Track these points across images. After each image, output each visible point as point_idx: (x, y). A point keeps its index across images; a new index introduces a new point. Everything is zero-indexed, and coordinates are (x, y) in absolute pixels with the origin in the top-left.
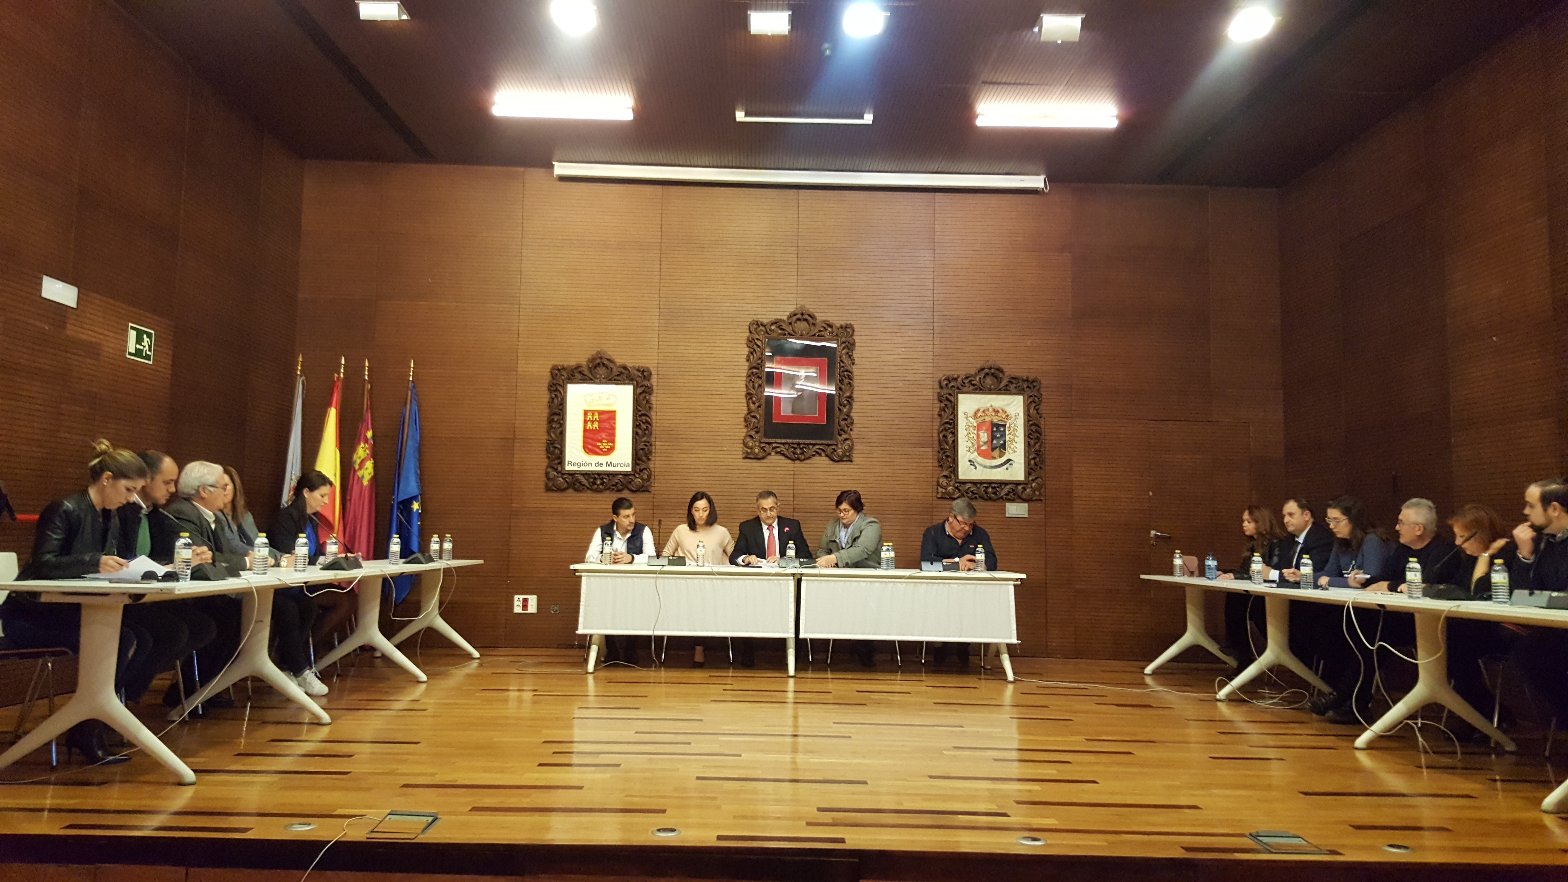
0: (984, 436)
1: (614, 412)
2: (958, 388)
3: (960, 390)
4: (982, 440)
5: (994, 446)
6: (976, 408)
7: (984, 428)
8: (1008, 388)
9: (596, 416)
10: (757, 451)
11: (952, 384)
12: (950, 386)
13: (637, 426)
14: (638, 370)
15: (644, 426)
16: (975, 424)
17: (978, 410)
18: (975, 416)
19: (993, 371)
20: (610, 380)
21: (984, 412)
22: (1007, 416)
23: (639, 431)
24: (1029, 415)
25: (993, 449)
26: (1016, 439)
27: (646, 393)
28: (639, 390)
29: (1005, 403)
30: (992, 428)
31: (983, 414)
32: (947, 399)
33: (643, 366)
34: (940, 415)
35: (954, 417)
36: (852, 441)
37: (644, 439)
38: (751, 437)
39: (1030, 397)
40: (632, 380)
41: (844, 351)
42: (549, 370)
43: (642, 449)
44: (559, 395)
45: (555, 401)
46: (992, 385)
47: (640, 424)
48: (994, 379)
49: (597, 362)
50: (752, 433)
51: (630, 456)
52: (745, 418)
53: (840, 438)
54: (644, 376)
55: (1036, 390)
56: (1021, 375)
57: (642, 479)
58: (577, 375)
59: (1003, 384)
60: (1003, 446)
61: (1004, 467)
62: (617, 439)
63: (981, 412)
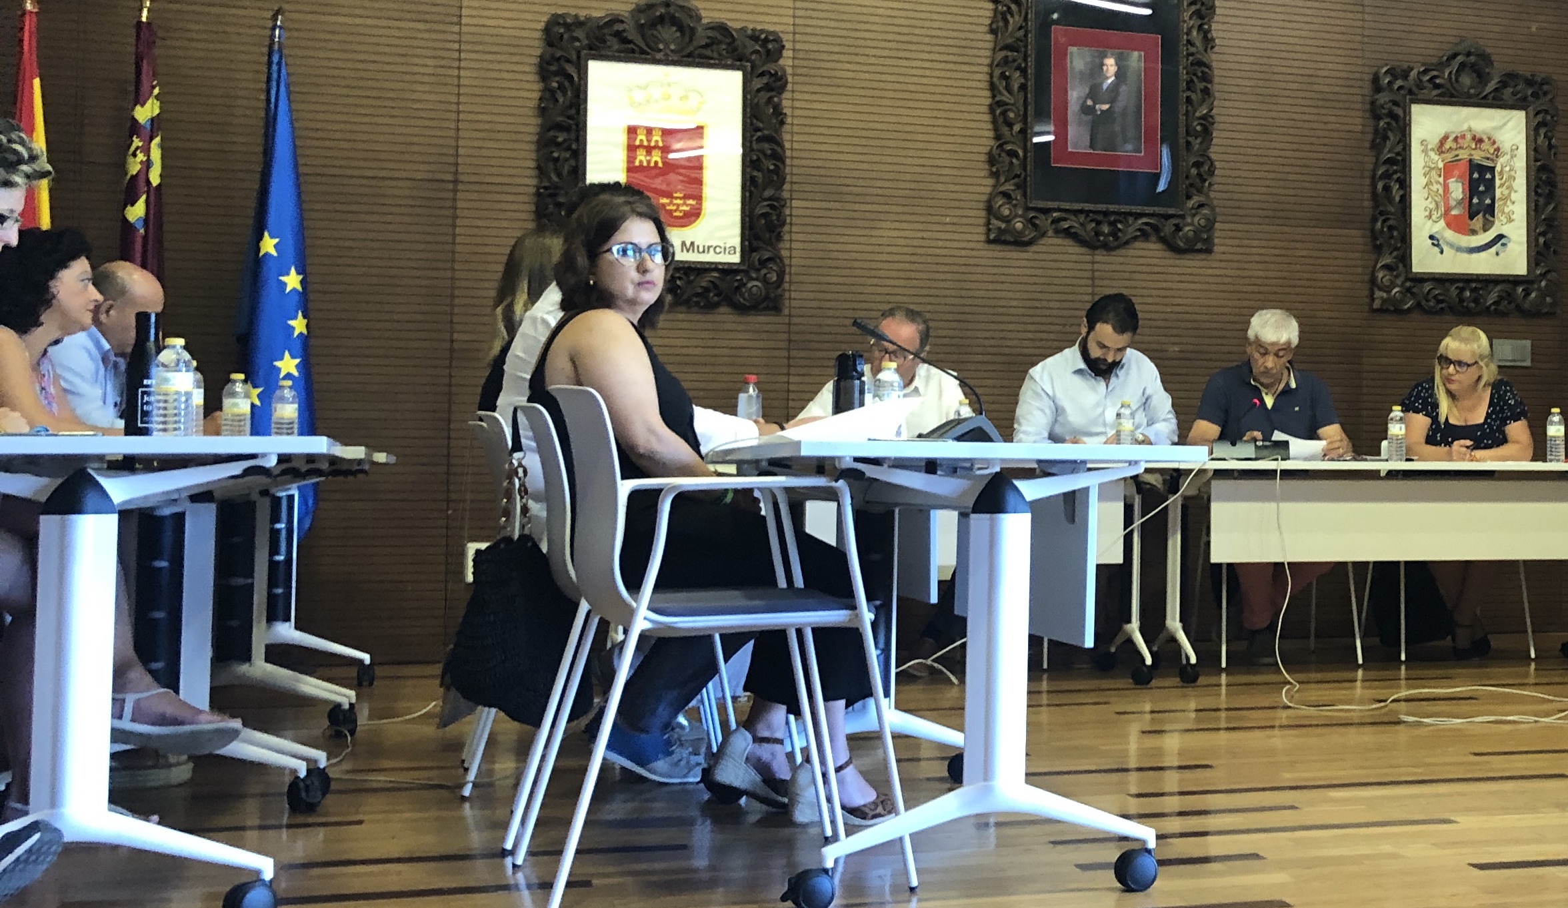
0: (1457, 190)
1: (699, 132)
2: (1410, 92)
3: (1415, 95)
4: (1454, 195)
5: (1474, 209)
6: (1443, 133)
7: (1456, 173)
8: (1499, 92)
9: (656, 137)
10: (1019, 226)
11: (1399, 83)
12: (1396, 86)
13: (752, 161)
15: (768, 168)
16: (1441, 165)
17: (1446, 138)
18: (1440, 148)
19: (1472, 59)
20: (689, 55)
21: (1456, 139)
22: (1498, 150)
23: (757, 175)
24: (1535, 150)
25: (1472, 215)
26: (1513, 196)
27: (771, 90)
28: (758, 83)
29: (1493, 124)
30: (1471, 176)
31: (1454, 146)
32: (1391, 114)
33: (762, 31)
34: (1376, 147)
35: (1404, 149)
36: (1213, 209)
37: (768, 193)
38: (1006, 195)
39: (1538, 113)
40: (740, 60)
41: (1195, 22)
42: (541, 26)
43: (764, 215)
44: (567, 83)
45: (559, 96)
46: (1471, 87)
47: (759, 159)
48: (1475, 75)
49: (658, 14)
50: (1008, 187)
51: (737, 230)
52: (990, 154)
53: (1190, 203)
54: (768, 52)
55: (1549, 96)
56: (1524, 70)
57: (765, 281)
58: (611, 41)
59: (1491, 87)
60: (1490, 210)
61: (1493, 250)
62: (707, 191)
63: (1451, 138)
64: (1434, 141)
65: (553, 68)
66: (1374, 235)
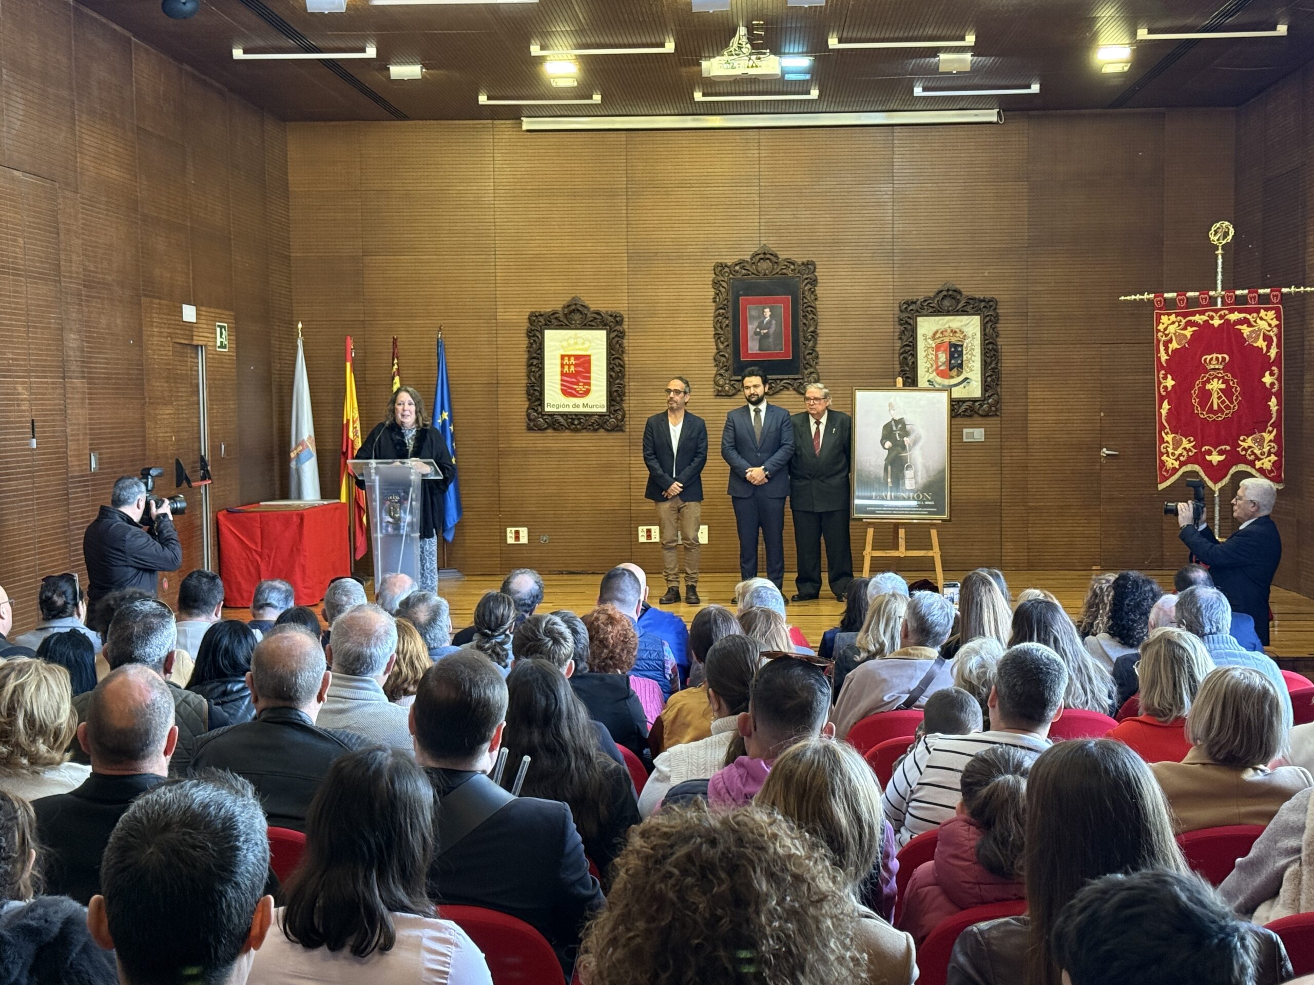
0: (943, 357)
1: (589, 356)
2: (917, 311)
3: (919, 313)
4: (941, 360)
5: (952, 366)
6: (935, 329)
7: (943, 349)
8: (965, 308)
9: (572, 361)
10: (728, 388)
11: (911, 309)
12: (909, 310)
13: (611, 369)
14: (611, 316)
15: (617, 369)
16: (934, 345)
17: (936, 332)
18: (934, 337)
19: (950, 292)
20: (584, 325)
21: (942, 333)
22: (965, 336)
23: (612, 374)
24: (985, 334)
25: (951, 369)
26: (973, 358)
27: (619, 337)
28: (613, 335)
29: (962, 323)
30: (950, 349)
31: (941, 336)
32: (907, 322)
33: (615, 312)
34: (900, 339)
35: (914, 339)
36: (818, 374)
37: (617, 381)
38: (721, 375)
39: (986, 316)
40: (605, 325)
41: (808, 287)
42: (527, 317)
43: (616, 391)
44: (537, 340)
45: (534, 346)
46: (950, 307)
47: (613, 367)
48: (952, 300)
49: (572, 308)
50: (722, 372)
51: (605, 398)
52: (714, 356)
53: (806, 372)
54: (617, 321)
55: (992, 309)
56: (978, 295)
57: (616, 418)
58: (555, 322)
59: (960, 305)
60: (961, 366)
61: (962, 386)
62: (592, 382)
63: (939, 332)
64: (930, 335)
65: (533, 333)
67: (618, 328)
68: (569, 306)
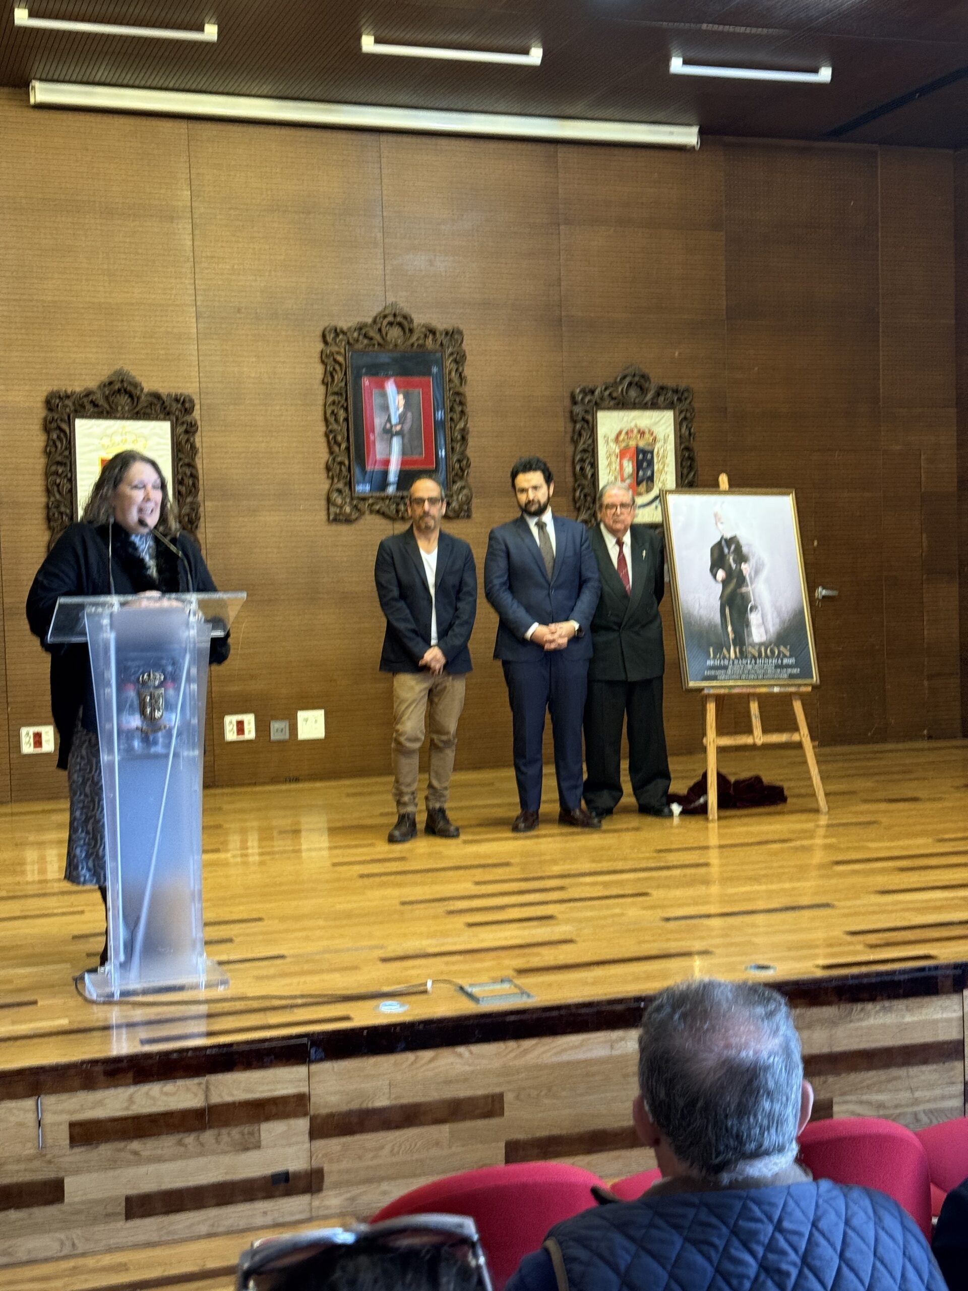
0: (629, 467)
2: (596, 403)
3: (599, 405)
4: (627, 471)
5: (639, 479)
6: (618, 430)
7: (628, 455)
8: (655, 401)
10: (348, 510)
11: (589, 398)
12: (586, 400)
13: (179, 480)
14: (177, 400)
16: (617, 451)
17: (620, 433)
18: (617, 440)
19: (637, 378)
20: (138, 412)
21: (627, 433)
22: (655, 438)
23: (183, 489)
24: (680, 437)
25: (639, 483)
26: (666, 468)
27: (188, 433)
28: (180, 429)
29: (652, 421)
30: (638, 457)
31: (626, 438)
32: (584, 419)
33: (181, 395)
34: (575, 442)
35: (593, 441)
36: (470, 490)
38: (339, 490)
39: (681, 412)
40: (168, 414)
41: (454, 366)
42: (43, 399)
44: (62, 435)
45: (59, 445)
46: (636, 397)
47: (182, 479)
48: (639, 390)
49: (117, 387)
50: (340, 485)
52: (327, 463)
53: (454, 487)
54: (186, 410)
55: (688, 401)
56: (671, 383)
58: (88, 406)
59: (649, 396)
60: (651, 479)
61: (653, 505)
63: (624, 433)
64: (613, 436)
65: (54, 425)
66: (575, 501)
67: (188, 418)
68: (111, 383)
